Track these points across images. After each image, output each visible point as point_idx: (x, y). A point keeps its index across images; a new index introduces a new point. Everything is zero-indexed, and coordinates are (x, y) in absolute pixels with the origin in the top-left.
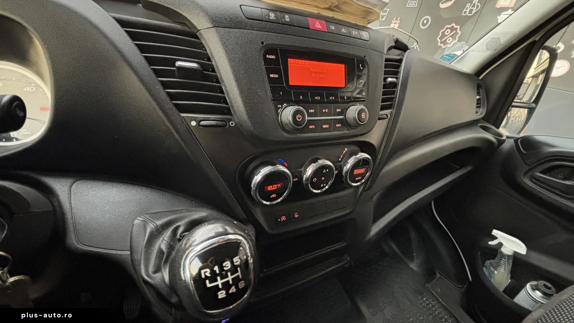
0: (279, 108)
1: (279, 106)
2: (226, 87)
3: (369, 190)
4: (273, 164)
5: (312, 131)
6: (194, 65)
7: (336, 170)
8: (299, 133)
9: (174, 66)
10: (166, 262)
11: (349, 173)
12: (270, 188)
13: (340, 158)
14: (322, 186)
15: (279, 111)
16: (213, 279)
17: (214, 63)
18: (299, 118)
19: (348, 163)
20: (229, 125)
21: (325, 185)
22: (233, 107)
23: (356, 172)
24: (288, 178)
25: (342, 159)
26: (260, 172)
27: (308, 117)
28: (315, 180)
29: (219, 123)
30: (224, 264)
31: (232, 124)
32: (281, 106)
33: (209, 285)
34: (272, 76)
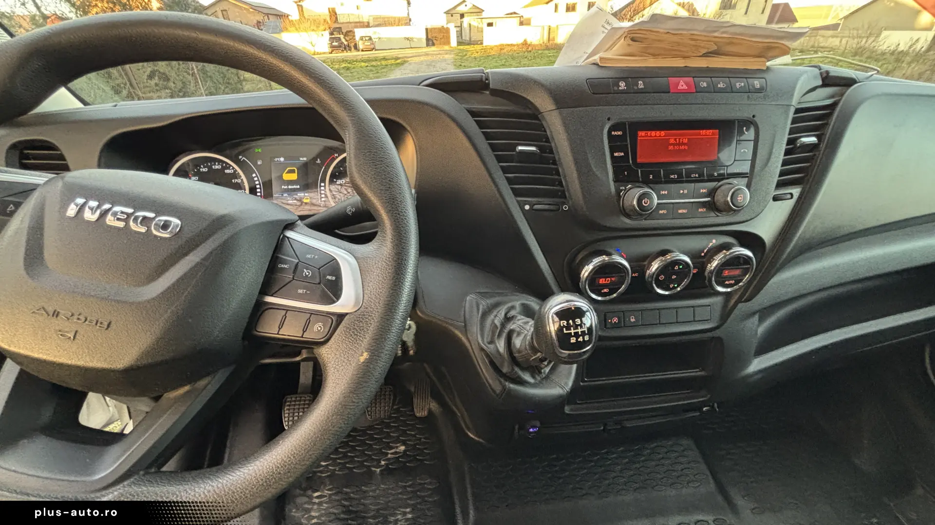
0: (622, 190)
1: (621, 188)
2: (563, 169)
3: (749, 301)
4: (609, 254)
5: (663, 217)
6: (533, 148)
7: (694, 268)
8: (645, 219)
9: (514, 150)
10: (499, 336)
11: (714, 273)
12: (602, 281)
13: (703, 252)
14: (671, 286)
15: (621, 194)
16: (568, 328)
17: (553, 145)
18: (645, 202)
19: (714, 259)
20: (562, 209)
21: (676, 286)
22: (568, 190)
23: (726, 273)
24: (626, 271)
25: (706, 254)
26: (592, 261)
27: (658, 200)
28: (662, 278)
29: (552, 207)
30: (576, 320)
31: (565, 208)
32: (624, 188)
33: (565, 332)
34: (616, 154)
